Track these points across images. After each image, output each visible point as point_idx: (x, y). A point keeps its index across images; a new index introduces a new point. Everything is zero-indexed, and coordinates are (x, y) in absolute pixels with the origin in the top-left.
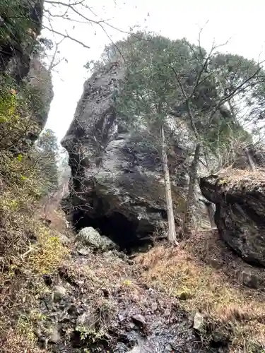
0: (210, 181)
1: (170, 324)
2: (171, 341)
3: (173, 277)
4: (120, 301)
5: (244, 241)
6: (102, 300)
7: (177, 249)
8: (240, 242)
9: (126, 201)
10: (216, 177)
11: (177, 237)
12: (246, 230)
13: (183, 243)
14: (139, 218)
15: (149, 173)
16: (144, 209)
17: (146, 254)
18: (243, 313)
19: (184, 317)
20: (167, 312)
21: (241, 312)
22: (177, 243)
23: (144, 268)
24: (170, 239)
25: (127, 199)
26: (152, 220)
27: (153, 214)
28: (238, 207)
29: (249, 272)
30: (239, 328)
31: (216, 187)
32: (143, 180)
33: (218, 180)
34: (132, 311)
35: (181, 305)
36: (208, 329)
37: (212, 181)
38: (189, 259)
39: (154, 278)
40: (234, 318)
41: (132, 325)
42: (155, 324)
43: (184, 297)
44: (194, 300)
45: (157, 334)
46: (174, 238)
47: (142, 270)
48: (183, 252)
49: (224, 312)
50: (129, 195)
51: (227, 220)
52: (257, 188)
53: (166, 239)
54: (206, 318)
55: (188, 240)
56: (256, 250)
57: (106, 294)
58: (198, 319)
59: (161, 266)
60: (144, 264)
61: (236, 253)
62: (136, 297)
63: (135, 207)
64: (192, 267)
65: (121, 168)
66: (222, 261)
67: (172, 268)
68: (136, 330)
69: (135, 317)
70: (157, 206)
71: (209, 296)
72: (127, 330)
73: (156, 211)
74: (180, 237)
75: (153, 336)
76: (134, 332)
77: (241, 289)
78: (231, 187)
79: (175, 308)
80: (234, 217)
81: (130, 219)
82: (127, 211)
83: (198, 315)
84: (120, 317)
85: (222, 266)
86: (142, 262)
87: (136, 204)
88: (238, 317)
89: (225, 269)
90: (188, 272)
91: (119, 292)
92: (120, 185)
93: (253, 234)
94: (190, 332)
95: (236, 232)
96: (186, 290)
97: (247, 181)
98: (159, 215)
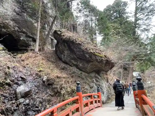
0: (58, 32)
1: (35, 79)
2: (34, 84)
3: (36, 64)
4: (15, 71)
5: (64, 56)
6: (7, 70)
7: (38, 55)
8: (63, 55)
9: (16, 29)
10: (61, 31)
11: (39, 50)
12: (66, 52)
13: (41, 53)
14: (21, 39)
15: (29, 19)
16: (24, 35)
17: (23, 55)
18: (60, 76)
19: (40, 77)
20: (34, 75)
21: (59, 76)
22: (38, 53)
23: (21, 60)
24: (36, 50)
25: (16, 28)
26: (28, 41)
27: (28, 38)
28: (66, 44)
29: (63, 65)
30: (58, 80)
31: (60, 35)
32: (26, 21)
33: (61, 33)
34: (20, 74)
35: (39, 74)
36: (48, 80)
37: (59, 33)
38: (43, 59)
39: (27, 64)
40: (56, 78)
41: (20, 79)
42: (29, 79)
43: (40, 71)
44: (44, 72)
45: (30, 82)
46: (37, 50)
47: (21, 61)
48: (40, 56)
49: (54, 76)
50: (17, 27)
51: (60, 48)
52: (73, 40)
53: (34, 50)
54: (48, 77)
55: (43, 52)
56: (67, 59)
57: (9, 68)
58: (45, 77)
59: (31, 60)
60: (22, 59)
61: (60, 59)
62: (21, 70)
63: (20, 33)
64: (44, 62)
65: (15, 11)
66: (55, 61)
67: (36, 61)
68: (22, 81)
69: (22, 76)
70: (31, 35)
71: (50, 71)
72: (18, 80)
73: (30, 37)
74: (40, 50)
75: (28, 82)
76: (21, 81)
77: (60, 70)
78: (66, 37)
79: (37, 74)
80: (63, 47)
81: (16, 38)
82: (15, 34)
83: (45, 76)
84: (16, 76)
85: (55, 62)
86: (20, 58)
87: (21, 32)
88: (58, 77)
89: (56, 63)
90: (42, 63)
91: (13, 68)
92: (13, 20)
93: (68, 54)
94: (42, 81)
95: (62, 52)
96: (41, 69)
97: (71, 37)
98: (31, 39)
